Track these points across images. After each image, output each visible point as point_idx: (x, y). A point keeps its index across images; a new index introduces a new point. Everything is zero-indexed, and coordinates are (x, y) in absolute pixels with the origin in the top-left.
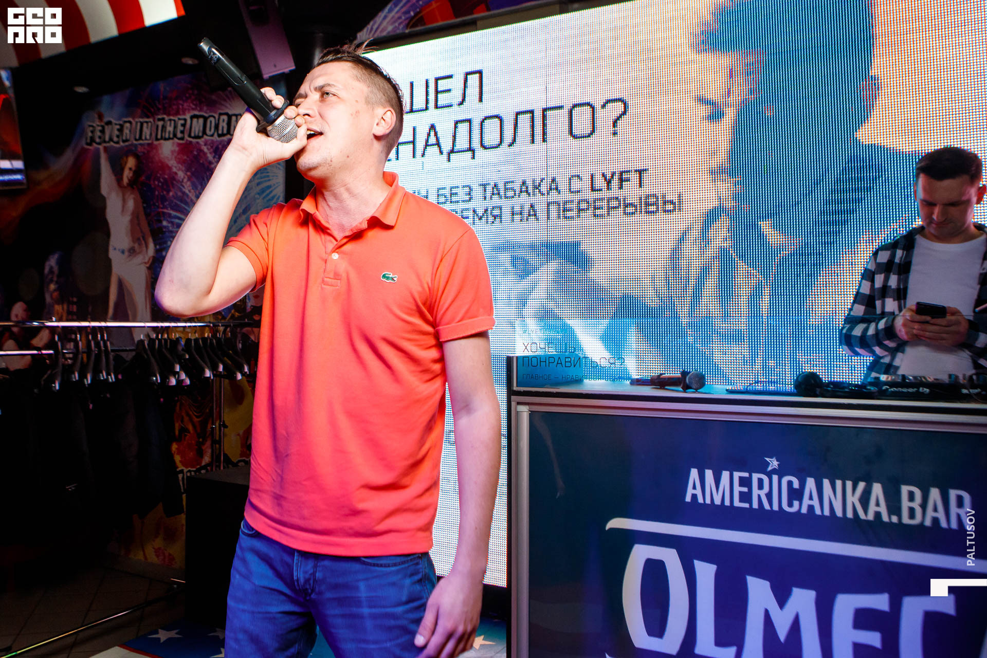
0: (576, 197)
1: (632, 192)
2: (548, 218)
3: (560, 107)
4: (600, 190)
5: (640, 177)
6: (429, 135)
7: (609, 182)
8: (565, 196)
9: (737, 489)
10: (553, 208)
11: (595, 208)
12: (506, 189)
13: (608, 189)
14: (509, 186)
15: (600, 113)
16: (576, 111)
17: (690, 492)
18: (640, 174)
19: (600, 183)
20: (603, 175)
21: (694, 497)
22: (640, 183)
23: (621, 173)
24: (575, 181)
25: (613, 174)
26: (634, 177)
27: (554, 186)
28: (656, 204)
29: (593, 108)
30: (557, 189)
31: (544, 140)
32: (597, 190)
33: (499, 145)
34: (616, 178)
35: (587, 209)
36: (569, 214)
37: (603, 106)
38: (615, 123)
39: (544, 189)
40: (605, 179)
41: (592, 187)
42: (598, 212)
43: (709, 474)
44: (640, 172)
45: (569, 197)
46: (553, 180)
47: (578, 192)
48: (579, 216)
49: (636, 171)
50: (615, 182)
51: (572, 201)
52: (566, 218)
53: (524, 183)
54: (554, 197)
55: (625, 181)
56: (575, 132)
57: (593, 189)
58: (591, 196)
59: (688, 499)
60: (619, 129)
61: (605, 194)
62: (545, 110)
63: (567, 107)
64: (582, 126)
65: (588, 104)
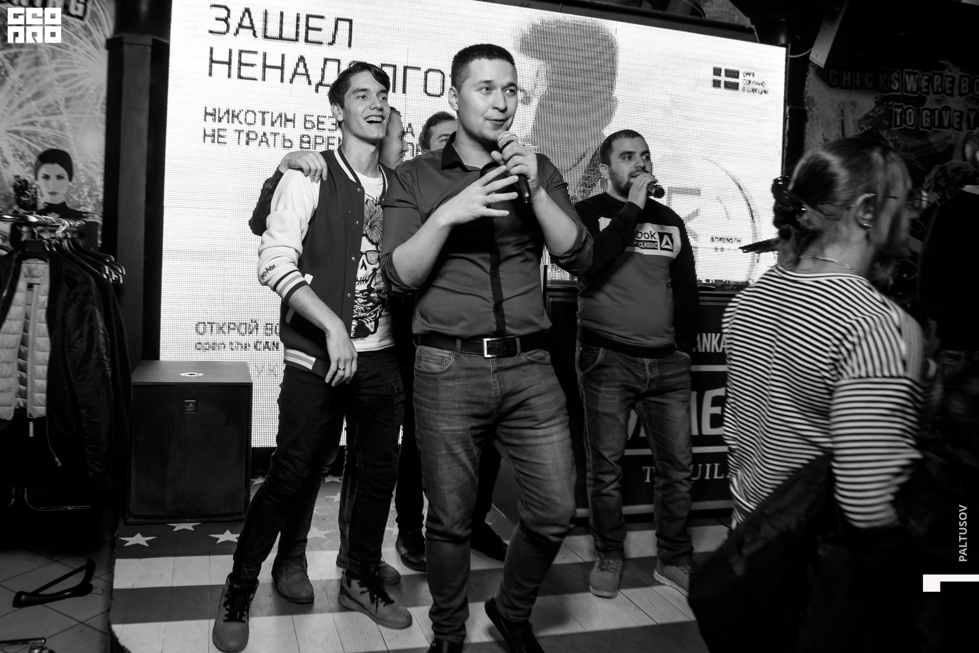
3: (419, 69)
6: (298, 65)
16: (430, 75)
29: (443, 75)
31: (404, 91)
56: (429, 91)
62: (406, 68)
63: (424, 69)
64: (434, 87)
65: (440, 71)
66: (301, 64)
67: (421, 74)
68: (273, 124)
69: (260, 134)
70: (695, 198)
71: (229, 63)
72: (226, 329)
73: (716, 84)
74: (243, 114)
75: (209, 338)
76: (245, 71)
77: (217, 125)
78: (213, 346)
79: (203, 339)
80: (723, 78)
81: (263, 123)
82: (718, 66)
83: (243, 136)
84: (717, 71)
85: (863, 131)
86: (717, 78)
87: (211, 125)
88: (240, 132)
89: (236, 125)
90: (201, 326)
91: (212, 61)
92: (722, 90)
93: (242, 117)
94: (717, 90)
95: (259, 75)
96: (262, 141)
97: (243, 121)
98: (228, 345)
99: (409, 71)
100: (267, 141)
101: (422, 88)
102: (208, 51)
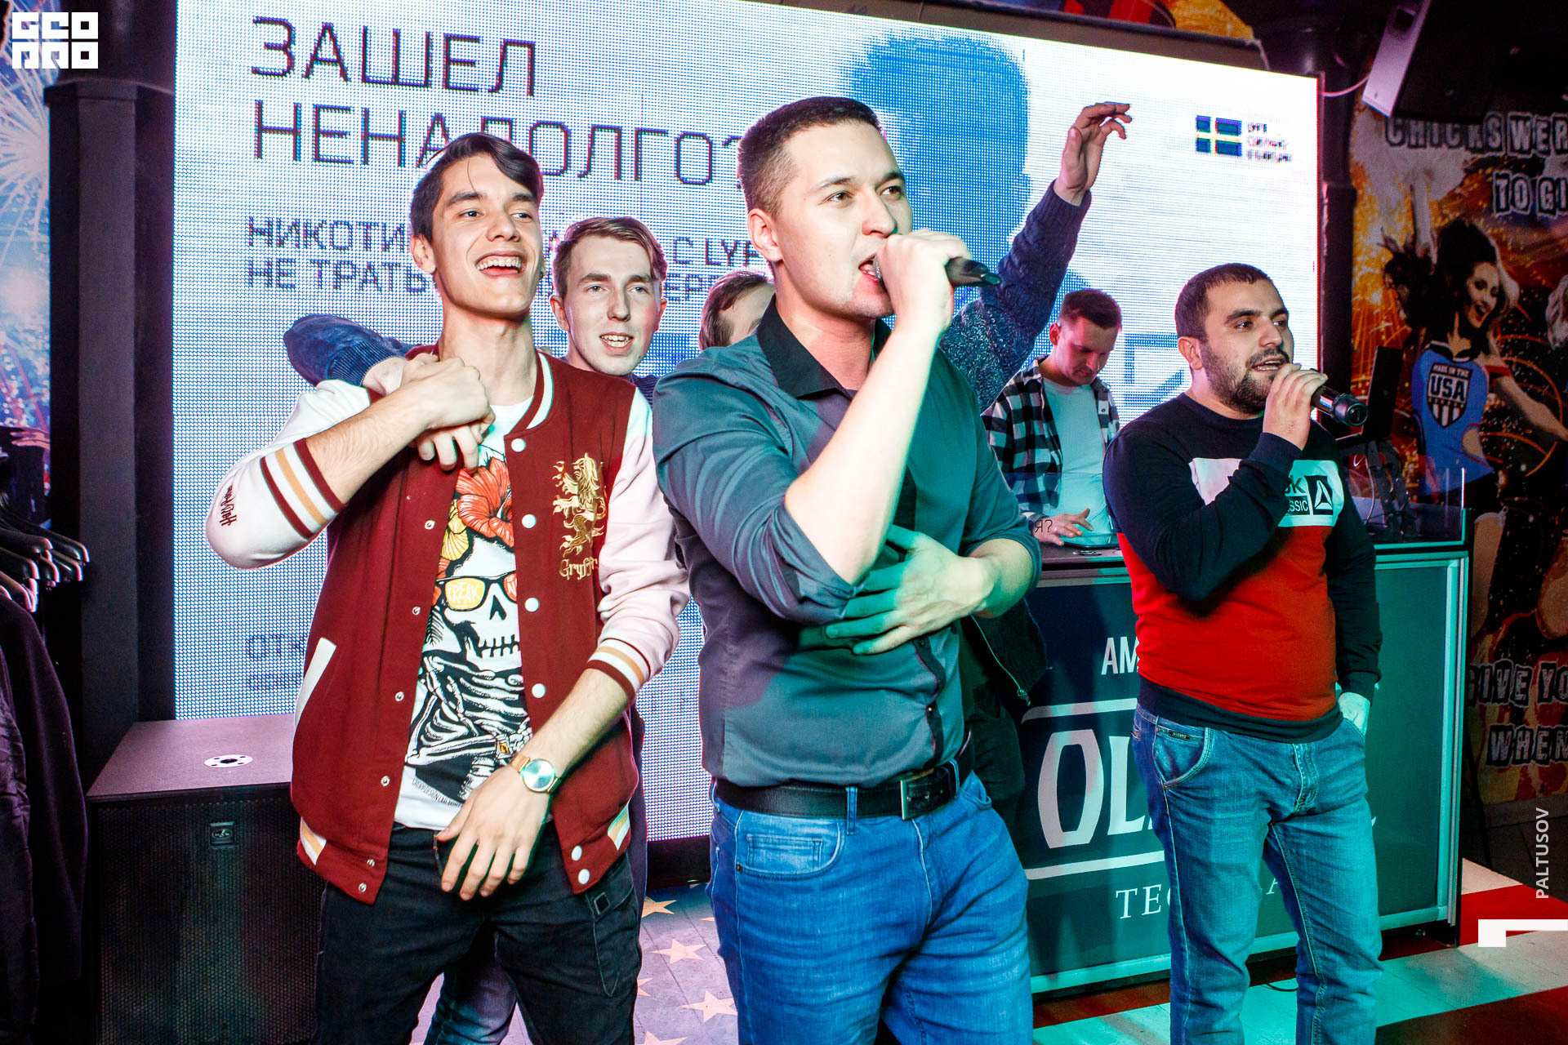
0: (684, 271)
3: (664, 133)
4: (719, 264)
6: (431, 131)
7: (731, 254)
13: (730, 263)
15: (718, 148)
16: (685, 143)
17: (1106, 663)
19: (718, 253)
20: (723, 243)
24: (682, 247)
25: (736, 243)
29: (711, 143)
31: (638, 176)
32: (715, 264)
33: (562, 171)
34: (741, 250)
35: (700, 289)
37: (726, 142)
40: (726, 250)
41: (707, 258)
43: (1124, 640)
48: (687, 298)
50: (740, 255)
51: (677, 275)
56: (684, 172)
57: (708, 262)
58: (706, 272)
59: (1105, 671)
62: (639, 132)
63: (675, 132)
64: (695, 166)
65: (704, 136)
66: (438, 130)
67: (669, 142)
68: (386, 247)
69: (362, 267)
71: (295, 132)
73: (1202, 146)
74: (326, 228)
76: (328, 146)
77: (275, 253)
78: (285, 681)
80: (1213, 136)
81: (367, 246)
82: (1204, 114)
83: (328, 274)
84: (1203, 123)
85: (1447, 221)
86: (1203, 135)
87: (262, 252)
88: (320, 263)
89: (314, 251)
90: (258, 643)
91: (261, 129)
92: (1213, 155)
93: (324, 235)
94: (1202, 156)
95: (356, 154)
96: (365, 281)
97: (326, 243)
99: (645, 137)
100: (375, 280)
101: (673, 171)
102: (253, 110)
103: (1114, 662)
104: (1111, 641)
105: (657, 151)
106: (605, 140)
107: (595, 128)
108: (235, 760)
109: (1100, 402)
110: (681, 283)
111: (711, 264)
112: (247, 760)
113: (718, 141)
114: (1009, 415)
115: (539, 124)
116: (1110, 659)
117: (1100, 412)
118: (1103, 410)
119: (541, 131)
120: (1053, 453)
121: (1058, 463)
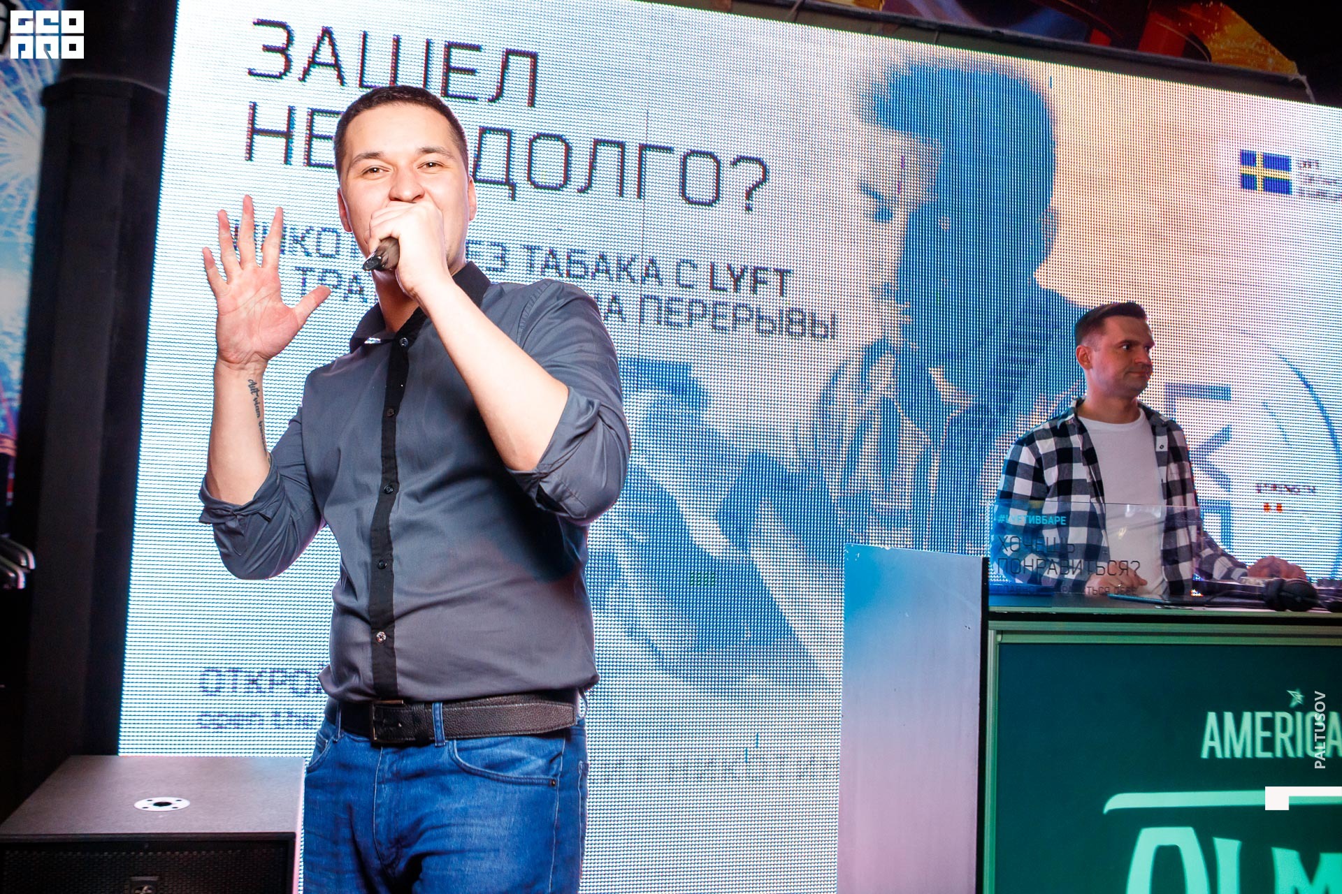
0: (687, 295)
1: (768, 300)
2: (641, 321)
3: (669, 150)
4: (724, 290)
5: (782, 280)
7: (737, 280)
8: (668, 290)
9: (1260, 734)
10: (651, 306)
11: (715, 316)
12: (570, 261)
13: (736, 289)
14: (576, 257)
15: (727, 172)
16: (692, 161)
17: (1207, 743)
18: (782, 276)
19: (724, 278)
20: (729, 267)
21: (1212, 750)
22: (782, 289)
23: (756, 269)
24: (686, 269)
25: (743, 271)
26: (774, 279)
27: (652, 271)
28: (802, 322)
29: (718, 162)
30: (657, 276)
31: (640, 195)
32: (720, 289)
33: (562, 186)
34: (748, 276)
35: (704, 315)
36: (674, 318)
37: (734, 163)
38: (749, 195)
39: (637, 270)
40: (732, 275)
41: (712, 283)
42: (719, 323)
43: (1229, 717)
44: (782, 273)
45: (677, 292)
46: (652, 261)
47: (690, 286)
48: (690, 325)
49: (776, 270)
50: (747, 281)
51: (680, 300)
52: (668, 323)
53: (603, 257)
54: (651, 287)
55: (761, 282)
56: (690, 192)
57: (713, 288)
58: (710, 297)
59: (1205, 754)
60: (754, 203)
61: (730, 297)
62: (643, 148)
63: (679, 152)
64: (700, 187)
65: (712, 155)
67: (674, 160)
69: (347, 276)
70: (1220, 405)
71: (288, 135)
72: (264, 683)
73: (1248, 182)
74: (314, 234)
75: (229, 702)
76: (321, 151)
78: (238, 720)
79: (214, 704)
80: (1259, 171)
82: (1248, 148)
83: (313, 281)
84: (1247, 158)
86: (1248, 170)
88: (305, 271)
89: (299, 259)
91: (254, 131)
92: (1259, 195)
93: (310, 243)
94: (1248, 194)
96: (350, 291)
97: (312, 250)
98: (268, 718)
99: (650, 154)
100: (361, 291)
101: (677, 189)
102: (246, 111)
103: (1216, 744)
104: (1212, 717)
105: (662, 169)
106: (608, 156)
107: (597, 142)
108: (168, 804)
109: (1158, 438)
110: (683, 307)
111: (717, 289)
112: (184, 804)
113: (726, 159)
114: (1039, 460)
115: (539, 136)
116: (1212, 739)
117: (1158, 449)
118: (1162, 447)
119: (540, 145)
120: (1094, 500)
121: (1098, 512)
